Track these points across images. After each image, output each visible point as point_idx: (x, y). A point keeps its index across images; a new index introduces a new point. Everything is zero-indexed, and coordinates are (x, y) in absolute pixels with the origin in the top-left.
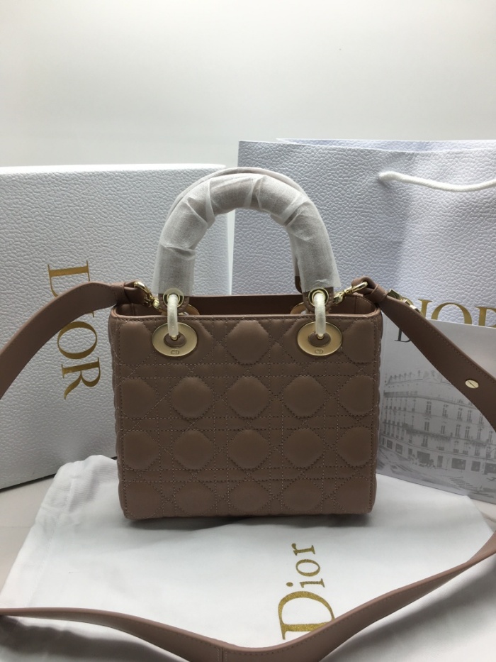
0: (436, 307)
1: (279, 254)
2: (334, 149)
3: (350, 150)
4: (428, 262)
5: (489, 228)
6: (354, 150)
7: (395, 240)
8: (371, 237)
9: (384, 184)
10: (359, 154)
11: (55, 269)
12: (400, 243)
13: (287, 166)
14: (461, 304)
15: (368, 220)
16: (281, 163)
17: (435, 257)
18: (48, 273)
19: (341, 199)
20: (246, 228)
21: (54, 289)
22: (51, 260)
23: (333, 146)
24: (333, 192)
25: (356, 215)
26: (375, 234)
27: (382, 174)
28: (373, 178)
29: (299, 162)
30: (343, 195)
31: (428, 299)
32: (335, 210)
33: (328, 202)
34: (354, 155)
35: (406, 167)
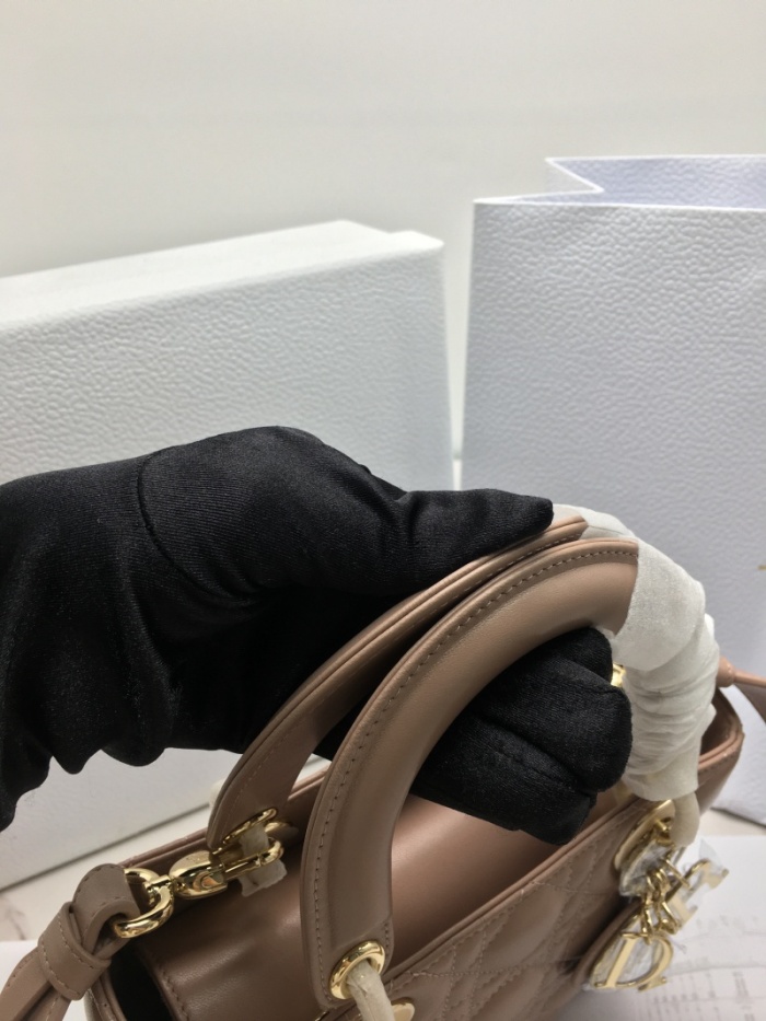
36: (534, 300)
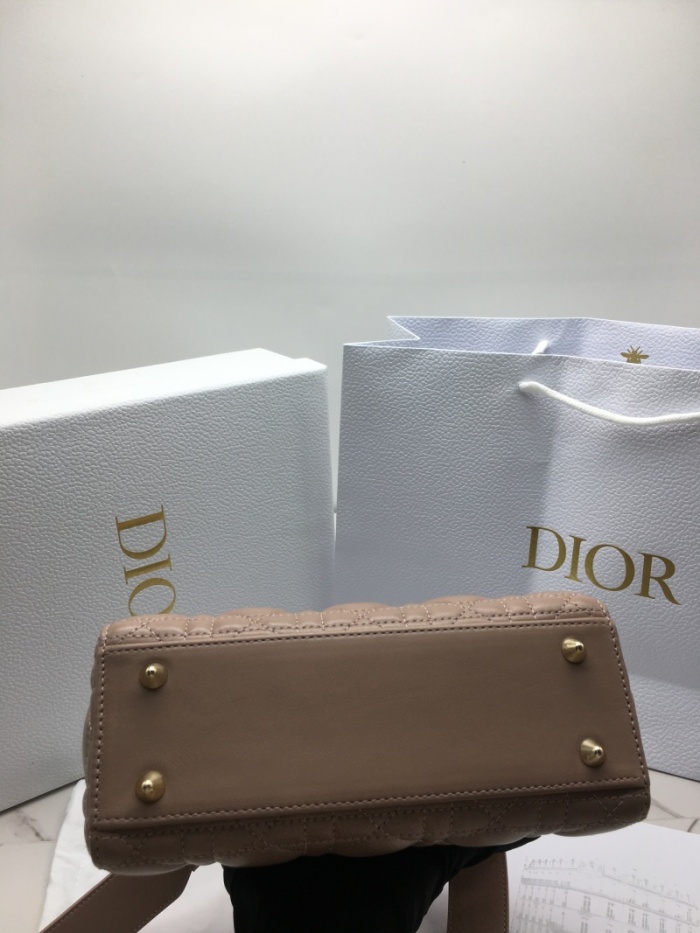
0: (591, 547)
1: (396, 480)
2: (463, 355)
3: (483, 355)
4: (582, 492)
5: (655, 462)
6: (488, 356)
7: (540, 461)
8: (511, 459)
9: (526, 396)
10: (494, 361)
11: (123, 521)
12: (547, 464)
13: (404, 375)
14: (622, 547)
15: (507, 438)
16: (397, 371)
17: (589, 487)
18: (115, 527)
19: (472, 413)
20: (354, 447)
21: (124, 545)
22: (119, 511)
23: (463, 351)
24: (463, 405)
25: (492, 432)
26: (515, 454)
27: (524, 384)
28: (510, 389)
29: (419, 370)
30: (475, 409)
31: (582, 536)
32: (465, 427)
33: (456, 418)
34: (488, 362)
35: (552, 373)
36: (380, 401)
